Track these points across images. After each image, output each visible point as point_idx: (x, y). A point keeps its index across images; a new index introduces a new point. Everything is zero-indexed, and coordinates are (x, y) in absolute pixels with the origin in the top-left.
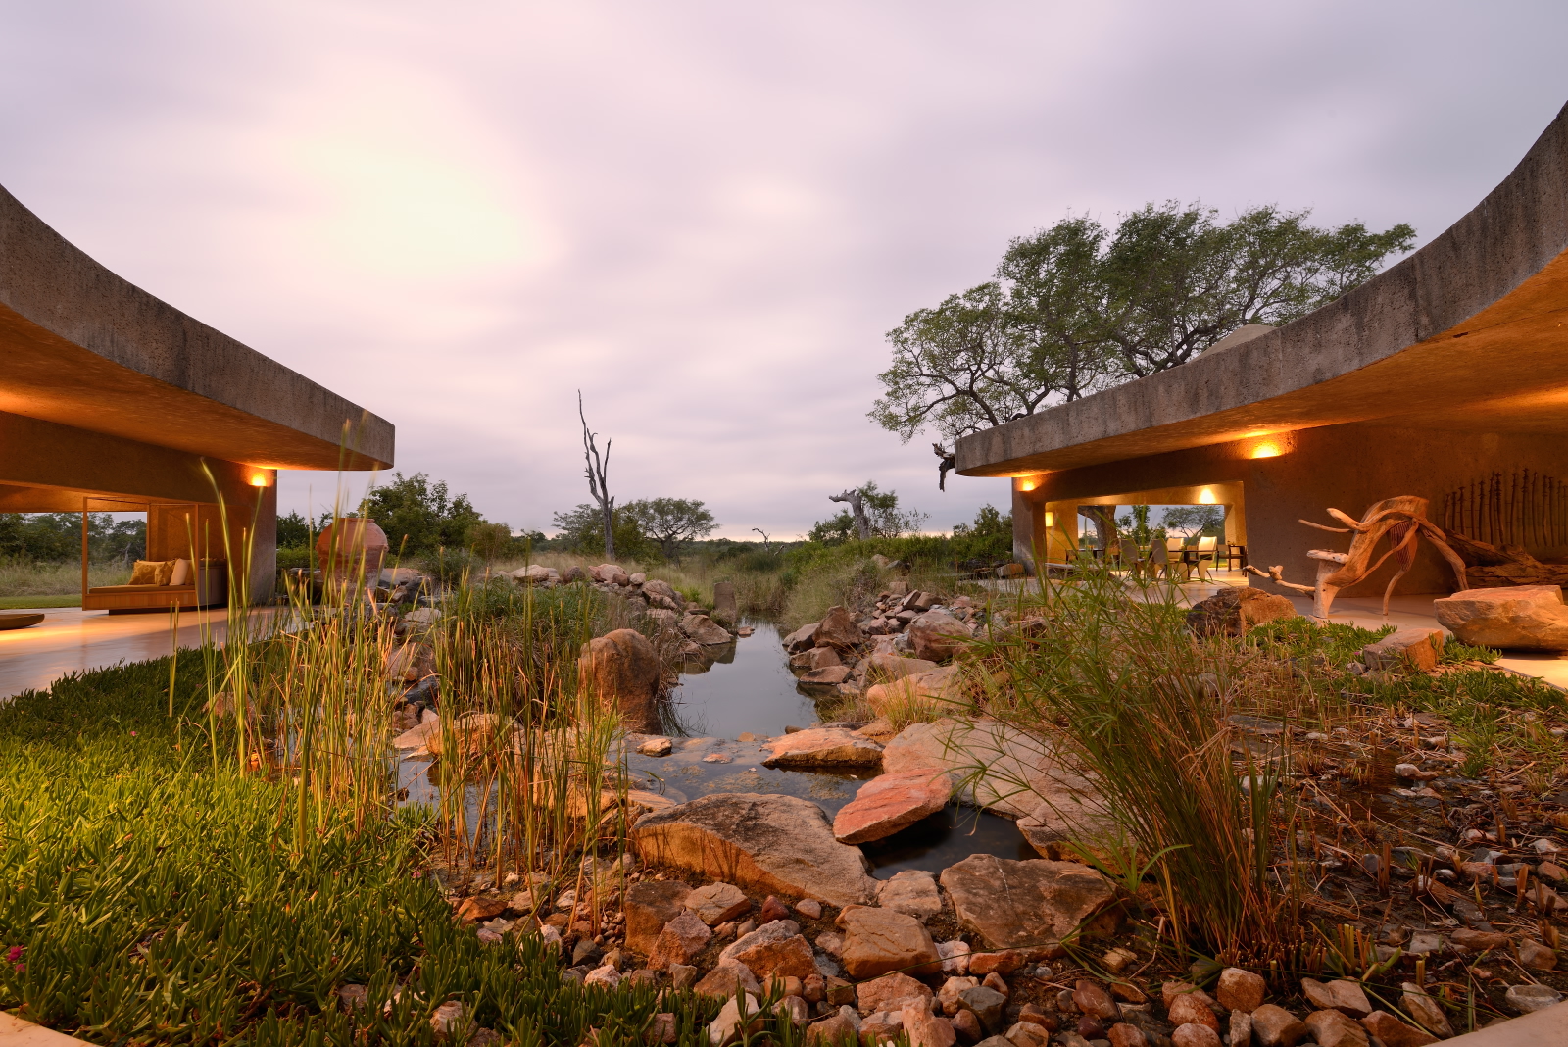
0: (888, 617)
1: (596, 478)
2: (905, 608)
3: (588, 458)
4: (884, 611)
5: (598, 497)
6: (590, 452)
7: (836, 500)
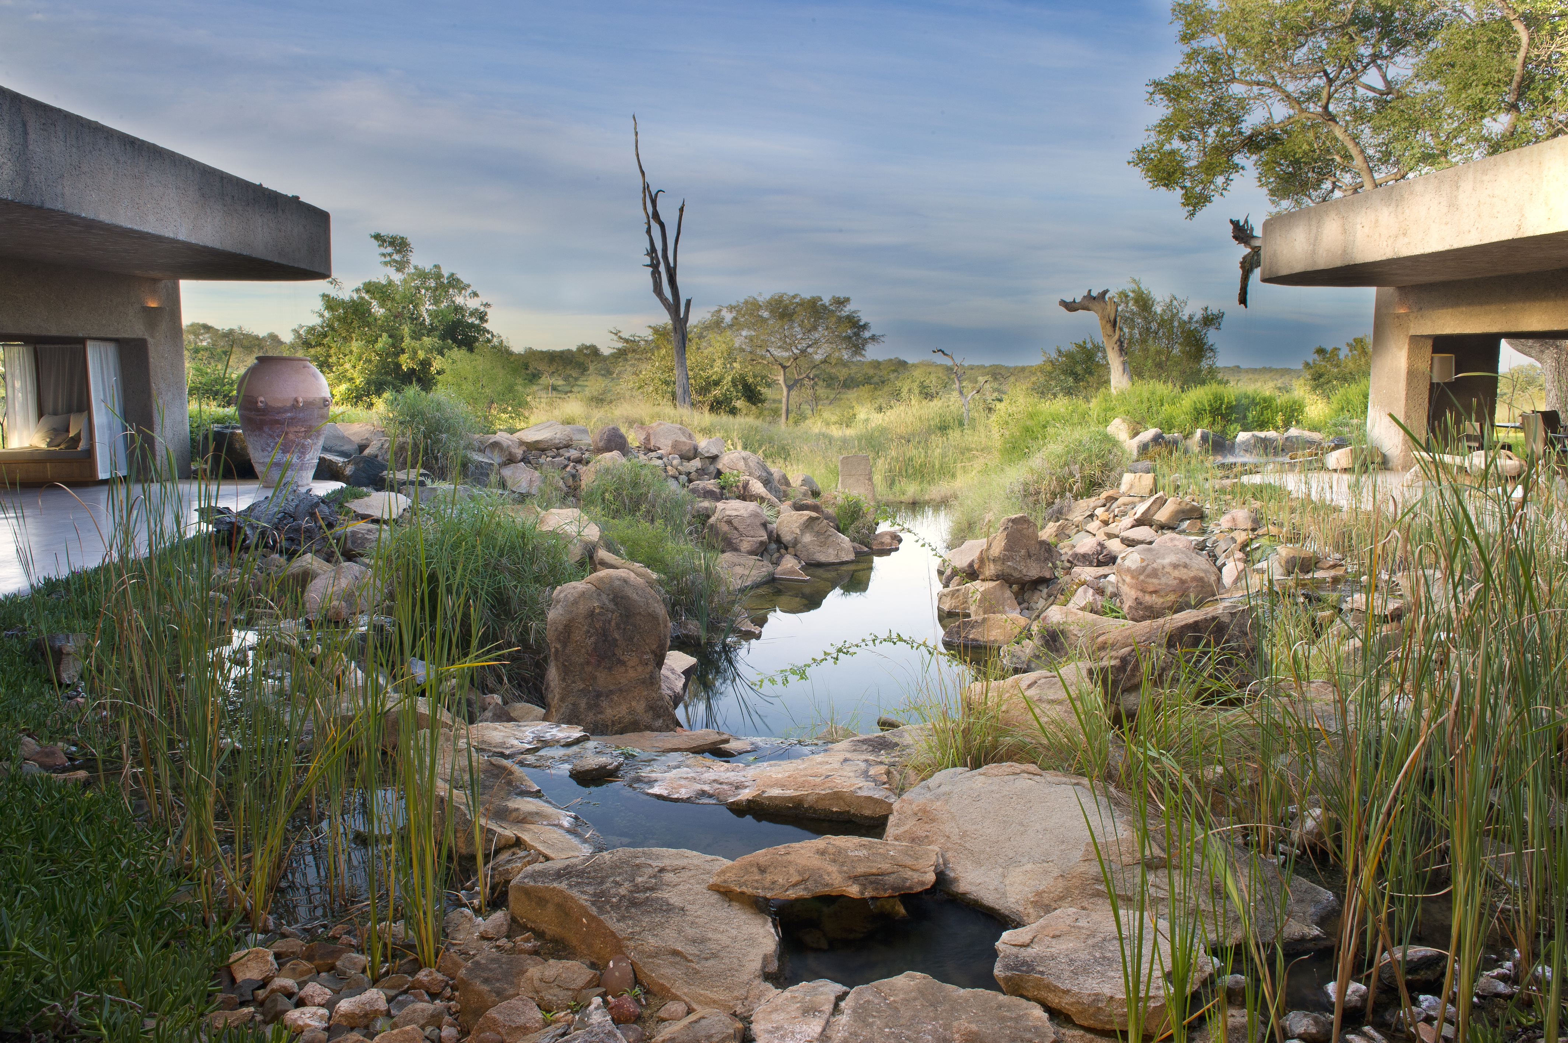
0: (1110, 536)
1: (662, 268)
2: (1140, 522)
3: (649, 231)
4: (1106, 523)
5: (663, 300)
6: (652, 222)
7: (1070, 306)
